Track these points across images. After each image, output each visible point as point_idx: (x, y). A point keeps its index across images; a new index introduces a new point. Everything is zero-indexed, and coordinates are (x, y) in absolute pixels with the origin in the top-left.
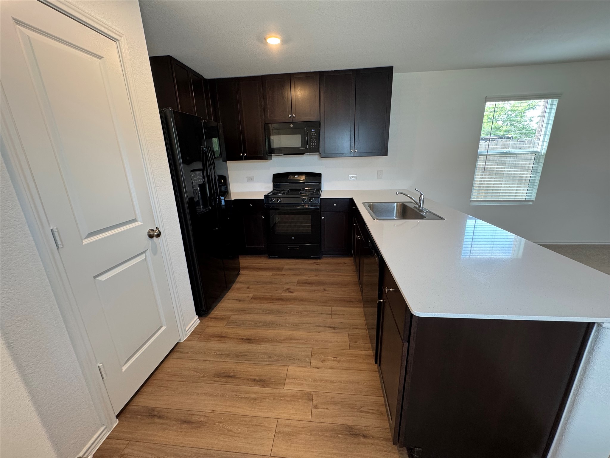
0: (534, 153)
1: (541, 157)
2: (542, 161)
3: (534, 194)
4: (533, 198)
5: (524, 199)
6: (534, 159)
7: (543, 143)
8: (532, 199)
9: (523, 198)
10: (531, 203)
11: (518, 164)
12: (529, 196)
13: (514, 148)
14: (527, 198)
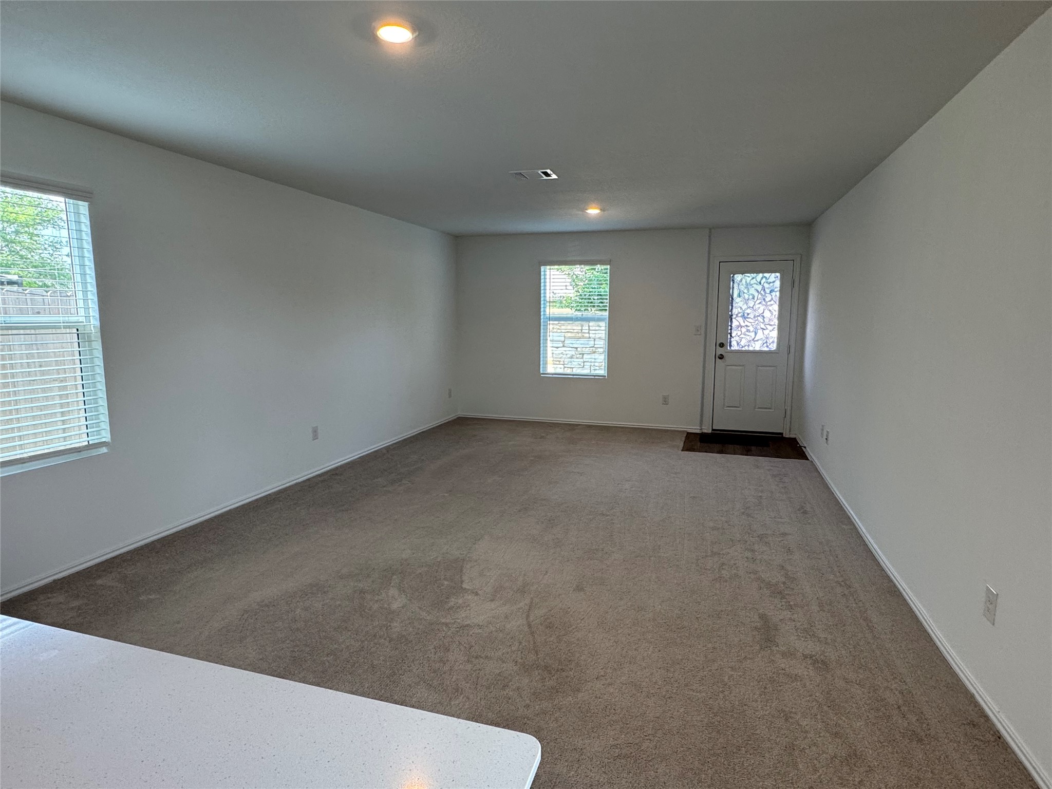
0: (73, 327)
1: (92, 335)
2: (98, 346)
3: (106, 426)
4: (106, 436)
5: (87, 443)
6: (77, 340)
7: (86, 304)
8: (104, 440)
9: (83, 442)
10: (104, 450)
11: (47, 355)
12: (95, 433)
13: (21, 312)
14: (93, 440)
